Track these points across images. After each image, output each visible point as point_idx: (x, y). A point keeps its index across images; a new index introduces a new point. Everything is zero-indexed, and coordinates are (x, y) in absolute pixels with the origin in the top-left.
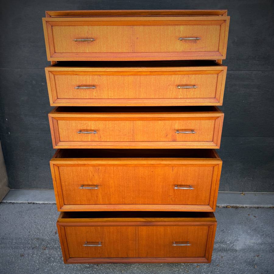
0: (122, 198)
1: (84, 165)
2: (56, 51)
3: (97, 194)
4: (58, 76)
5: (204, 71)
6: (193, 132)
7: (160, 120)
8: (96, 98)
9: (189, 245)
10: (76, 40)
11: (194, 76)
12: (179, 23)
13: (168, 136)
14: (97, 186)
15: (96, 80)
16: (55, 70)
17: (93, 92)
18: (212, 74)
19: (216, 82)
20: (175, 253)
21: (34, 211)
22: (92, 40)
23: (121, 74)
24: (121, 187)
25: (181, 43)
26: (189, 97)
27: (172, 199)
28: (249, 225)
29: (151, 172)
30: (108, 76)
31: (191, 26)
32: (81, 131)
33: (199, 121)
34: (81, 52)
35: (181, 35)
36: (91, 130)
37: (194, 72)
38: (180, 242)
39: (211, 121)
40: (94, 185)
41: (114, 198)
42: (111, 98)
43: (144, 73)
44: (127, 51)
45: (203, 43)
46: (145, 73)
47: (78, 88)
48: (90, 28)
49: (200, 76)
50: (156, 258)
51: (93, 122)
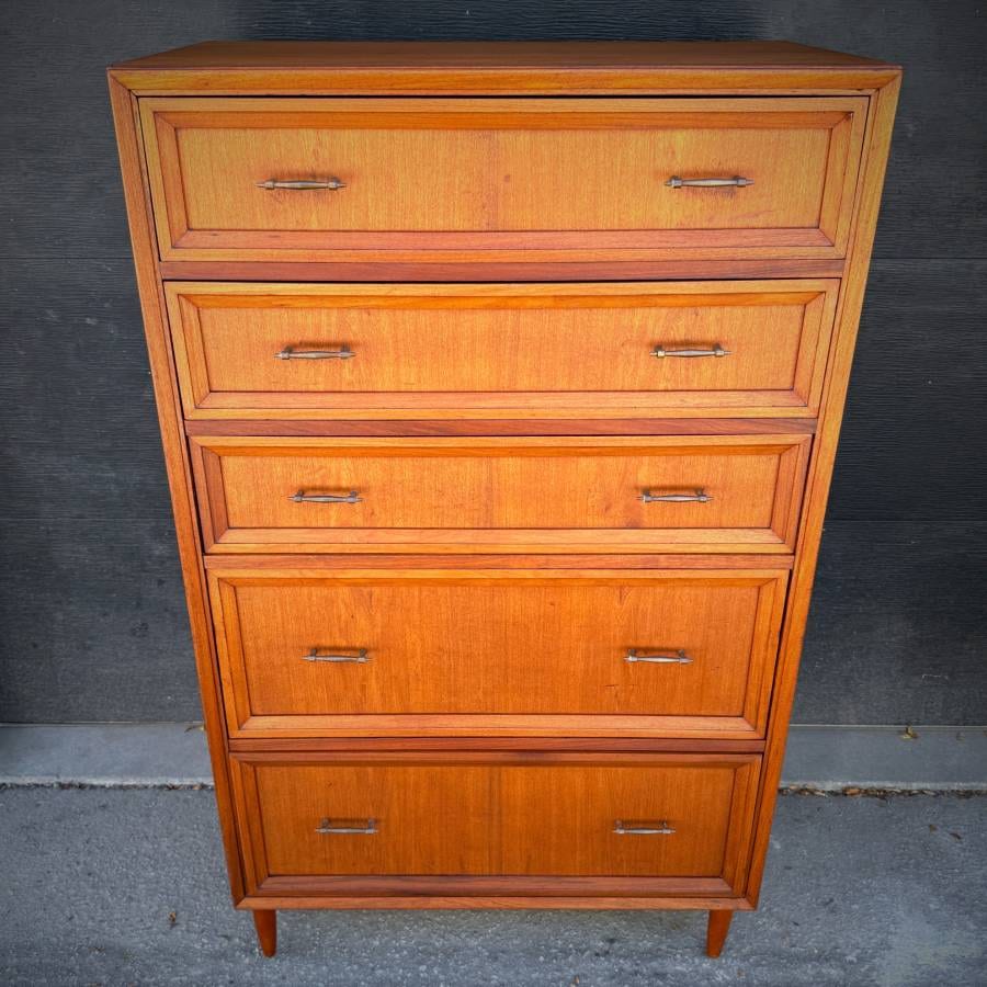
0: (449, 692)
1: (322, 581)
2: (194, 225)
3: (365, 679)
4: (214, 310)
5: (753, 296)
6: (702, 499)
7: (586, 455)
8: (352, 389)
9: (669, 832)
10: (270, 184)
11: (715, 311)
12: (672, 122)
13: (613, 511)
14: (364, 651)
15: (354, 326)
16: (200, 289)
17: (342, 367)
18: (784, 304)
19: (797, 332)
20: (622, 860)
21: (85, 823)
22: (332, 185)
23: (449, 303)
24: (445, 658)
25: (675, 196)
26: (695, 386)
27: (616, 696)
28: (931, 874)
29: (548, 605)
30: (398, 313)
31: (716, 131)
32: (302, 493)
33: (723, 459)
34: (291, 227)
35: (677, 168)
36: (339, 489)
37: (718, 299)
38: (638, 822)
39: (764, 458)
40: (353, 649)
41: (420, 693)
42: (409, 388)
43: (530, 303)
44: (467, 226)
45: (761, 196)
46: (537, 303)
47: (286, 355)
48: (325, 136)
49: (738, 311)
50: (557, 876)
51: (346, 463)
